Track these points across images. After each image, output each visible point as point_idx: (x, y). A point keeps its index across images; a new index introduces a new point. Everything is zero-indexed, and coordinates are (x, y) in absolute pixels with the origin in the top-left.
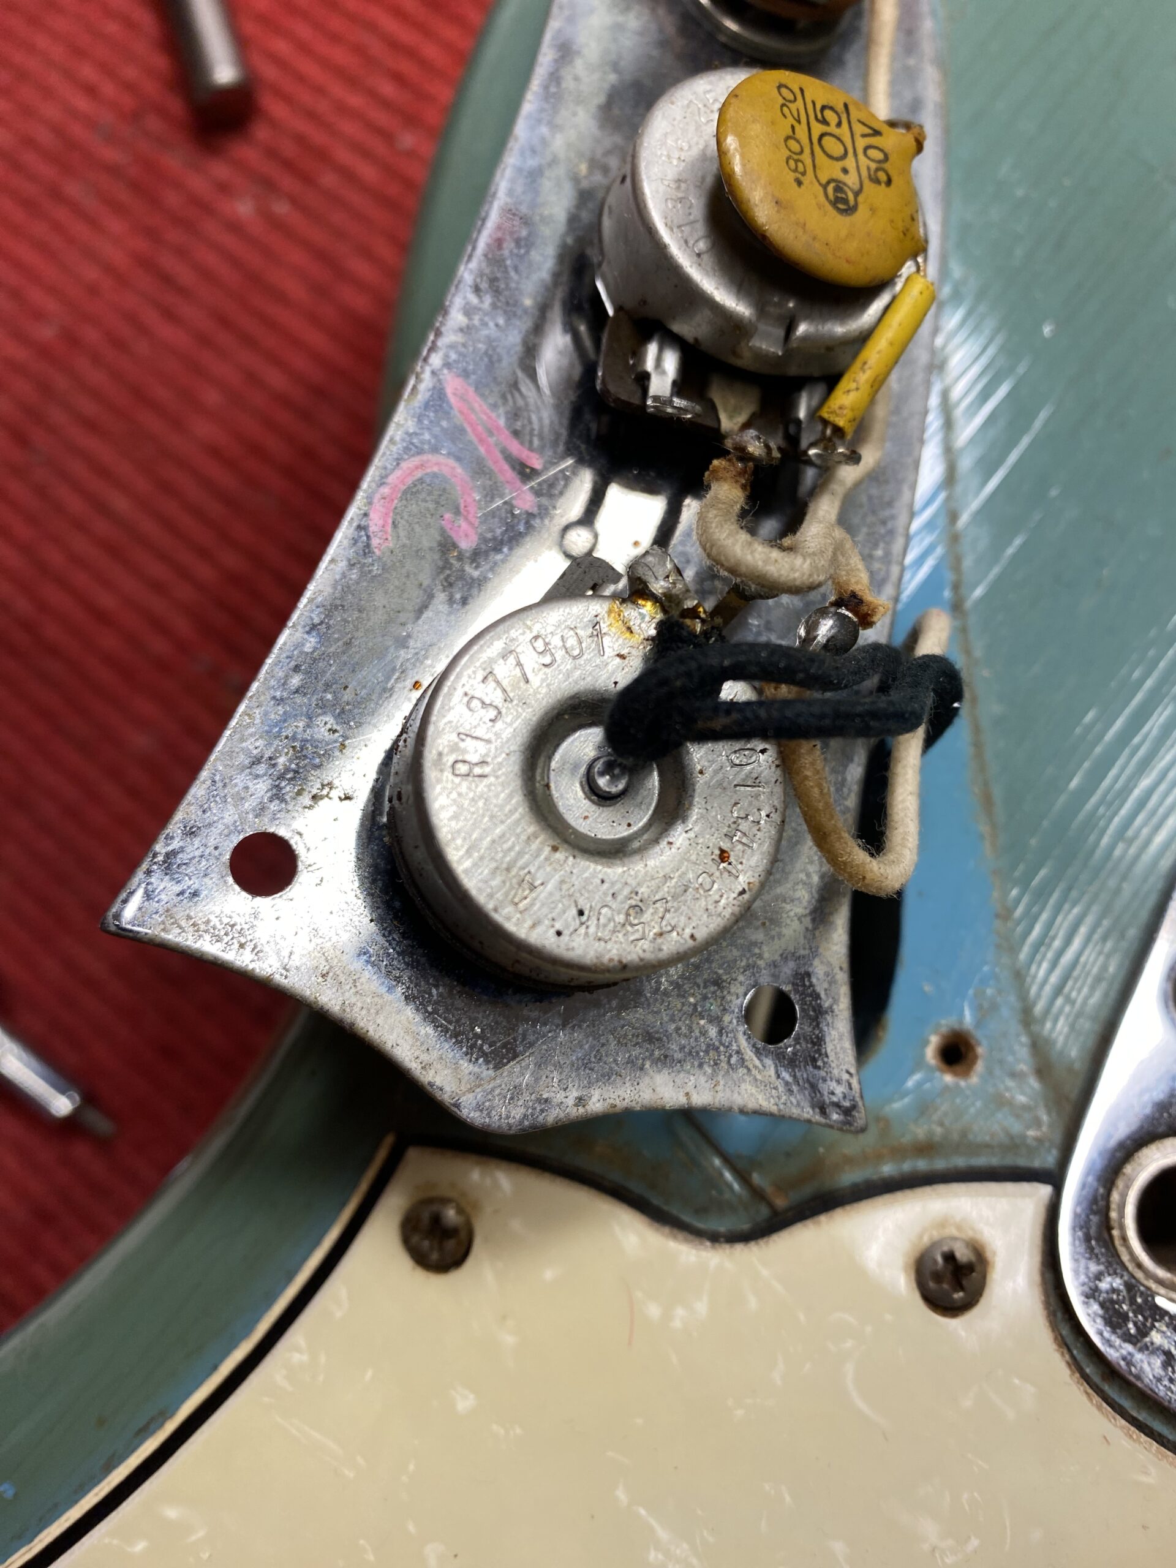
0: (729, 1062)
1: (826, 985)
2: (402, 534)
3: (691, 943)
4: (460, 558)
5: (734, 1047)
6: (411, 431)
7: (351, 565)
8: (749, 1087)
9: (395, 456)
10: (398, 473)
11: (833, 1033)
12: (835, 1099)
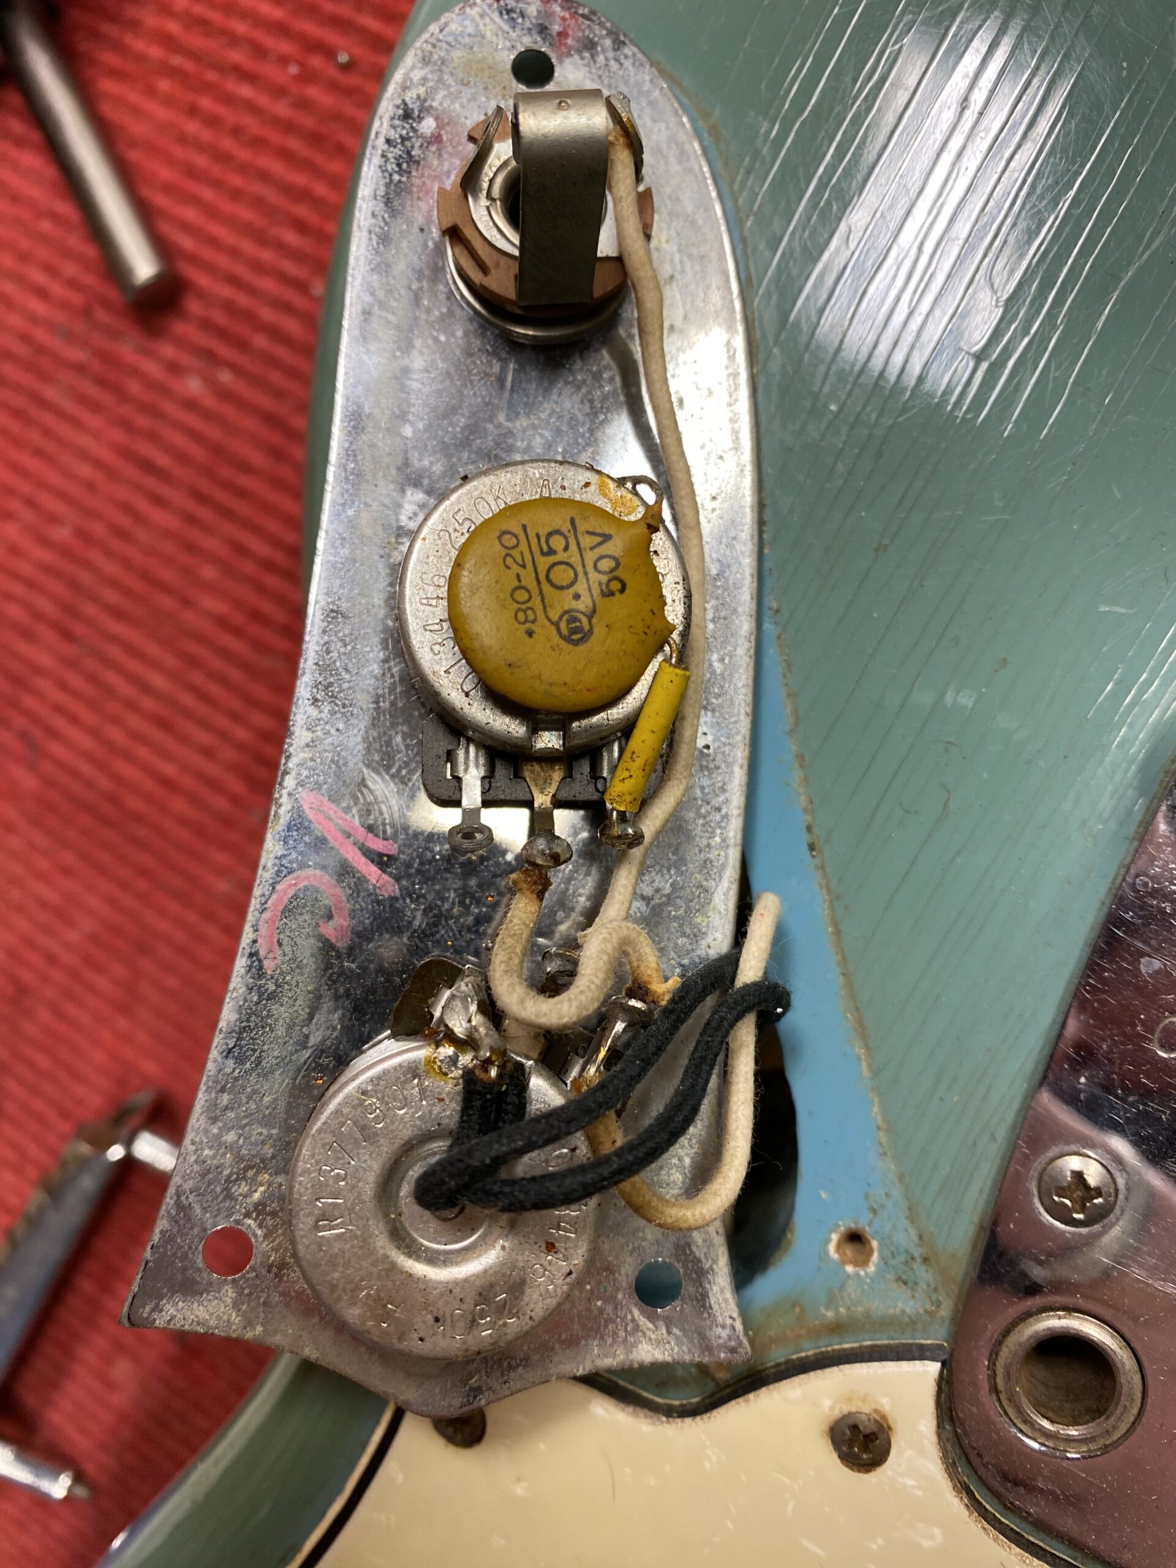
0: (626, 1330)
1: (705, 1250)
2: (287, 949)
3: (530, 1323)
4: (339, 956)
5: (629, 1317)
6: (279, 854)
7: (251, 989)
8: (645, 1346)
9: (271, 881)
10: (275, 896)
11: (715, 1288)
12: (721, 1341)
